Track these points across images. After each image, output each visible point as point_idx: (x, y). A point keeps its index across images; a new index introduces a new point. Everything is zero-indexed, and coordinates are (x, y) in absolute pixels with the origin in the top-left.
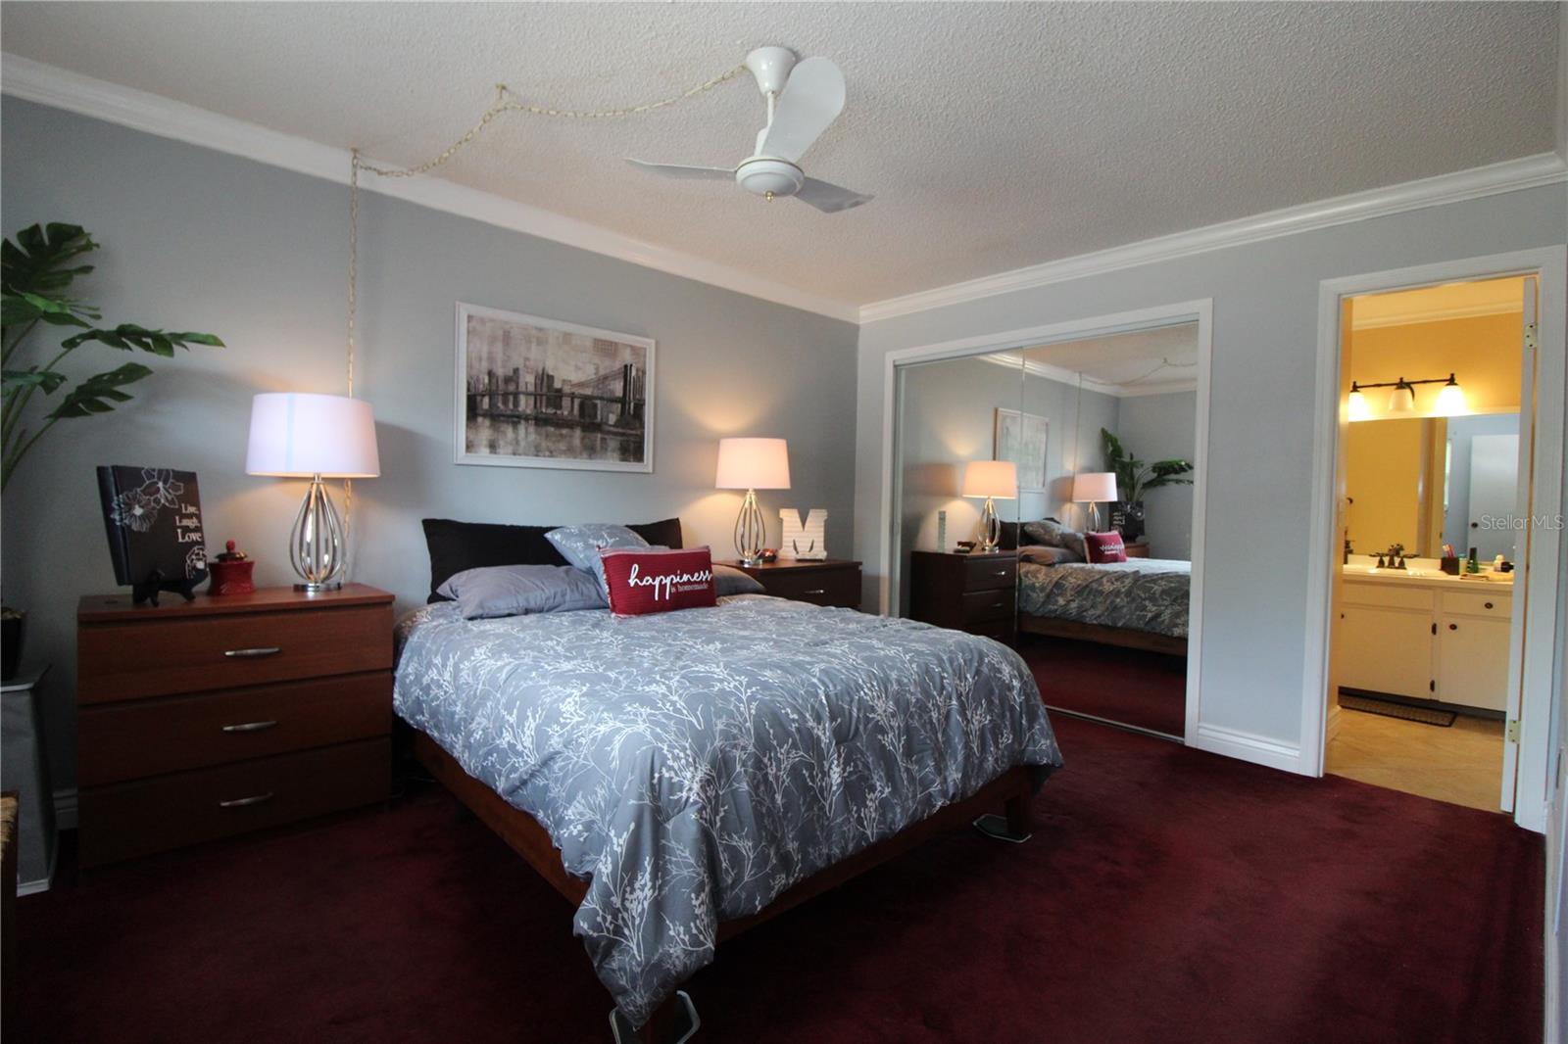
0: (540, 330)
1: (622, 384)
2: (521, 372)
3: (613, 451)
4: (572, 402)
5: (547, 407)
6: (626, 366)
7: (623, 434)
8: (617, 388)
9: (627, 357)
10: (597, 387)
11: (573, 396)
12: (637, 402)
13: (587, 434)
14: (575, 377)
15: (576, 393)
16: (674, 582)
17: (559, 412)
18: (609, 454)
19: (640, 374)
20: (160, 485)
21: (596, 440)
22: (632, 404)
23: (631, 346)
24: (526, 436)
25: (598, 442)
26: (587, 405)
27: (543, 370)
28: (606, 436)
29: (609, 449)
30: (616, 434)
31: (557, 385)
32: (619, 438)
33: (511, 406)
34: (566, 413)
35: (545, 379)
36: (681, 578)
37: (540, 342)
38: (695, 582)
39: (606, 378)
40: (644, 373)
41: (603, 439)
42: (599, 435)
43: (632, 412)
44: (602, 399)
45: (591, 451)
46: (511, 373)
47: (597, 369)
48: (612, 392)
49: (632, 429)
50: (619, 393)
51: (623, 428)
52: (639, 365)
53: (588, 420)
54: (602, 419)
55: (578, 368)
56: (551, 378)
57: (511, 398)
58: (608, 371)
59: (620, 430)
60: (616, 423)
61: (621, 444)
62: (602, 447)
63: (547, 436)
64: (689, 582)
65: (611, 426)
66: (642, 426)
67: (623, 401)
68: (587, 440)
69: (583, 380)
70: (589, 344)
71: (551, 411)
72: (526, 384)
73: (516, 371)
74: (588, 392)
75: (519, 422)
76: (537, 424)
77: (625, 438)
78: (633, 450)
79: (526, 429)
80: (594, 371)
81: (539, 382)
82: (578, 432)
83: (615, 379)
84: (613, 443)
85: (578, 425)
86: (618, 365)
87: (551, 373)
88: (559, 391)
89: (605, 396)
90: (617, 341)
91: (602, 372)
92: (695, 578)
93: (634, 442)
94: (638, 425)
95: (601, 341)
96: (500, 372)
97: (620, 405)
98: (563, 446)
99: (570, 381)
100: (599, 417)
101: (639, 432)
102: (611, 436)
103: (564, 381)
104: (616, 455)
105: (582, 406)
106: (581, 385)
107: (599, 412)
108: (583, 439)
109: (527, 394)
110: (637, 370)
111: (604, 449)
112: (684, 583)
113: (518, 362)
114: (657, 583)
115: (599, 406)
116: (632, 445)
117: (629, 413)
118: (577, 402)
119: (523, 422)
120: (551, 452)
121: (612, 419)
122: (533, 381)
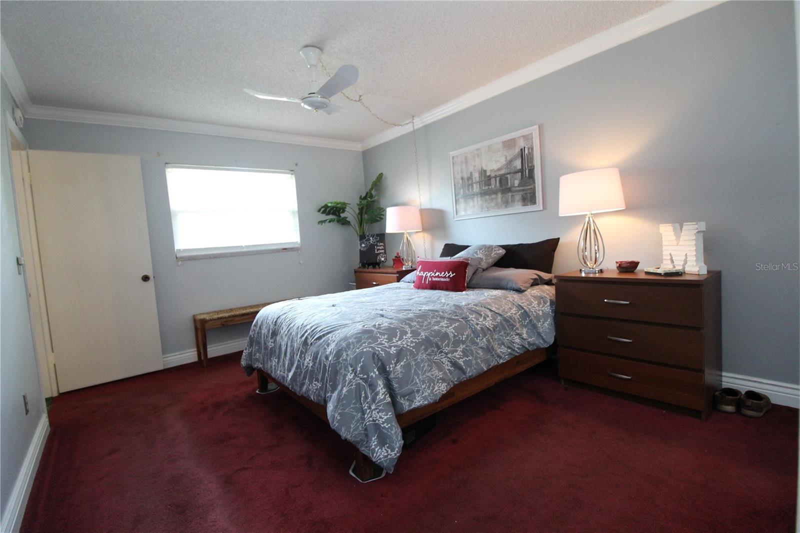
0: (478, 150)
1: (520, 161)
2: (473, 173)
3: (518, 201)
4: (496, 180)
5: (485, 186)
6: (522, 150)
7: (523, 190)
8: (518, 164)
9: (521, 144)
10: (507, 168)
11: (495, 177)
12: (529, 168)
13: (504, 195)
14: (495, 166)
15: (497, 174)
16: (432, 275)
17: (490, 187)
18: (516, 203)
19: (530, 150)
20: (371, 238)
21: (509, 197)
22: (527, 171)
23: (523, 136)
24: (477, 203)
25: (510, 198)
26: (503, 179)
27: (482, 168)
28: (514, 194)
29: (516, 200)
30: (519, 191)
31: (488, 174)
32: (521, 193)
33: (471, 190)
34: (493, 187)
35: (483, 172)
36: (435, 274)
37: (479, 156)
38: (441, 277)
39: (511, 161)
40: (532, 149)
41: (512, 196)
42: (510, 194)
43: (527, 175)
44: (510, 173)
45: (507, 204)
46: (469, 176)
47: (506, 158)
48: (515, 167)
49: (529, 186)
50: (519, 167)
51: (523, 186)
52: (529, 146)
53: (504, 187)
54: (511, 185)
55: (497, 161)
56: (485, 171)
57: (470, 187)
58: (512, 157)
59: (522, 188)
60: (519, 185)
61: (522, 196)
62: (512, 201)
63: (486, 200)
64: (438, 276)
65: (516, 187)
66: (534, 182)
67: (522, 171)
68: (504, 198)
69: (500, 166)
70: (500, 146)
71: (487, 188)
72: (476, 178)
73: (471, 173)
74: (503, 172)
75: (474, 197)
76: (481, 196)
77: (524, 192)
78: (529, 198)
79: (477, 199)
80: (504, 159)
81: (480, 175)
82: (500, 195)
83: (516, 159)
84: (518, 197)
85: (499, 191)
86: (517, 150)
87: (485, 169)
88: (489, 176)
89: (512, 171)
90: (514, 137)
91: (509, 159)
92: (441, 275)
93: (530, 193)
94: (531, 182)
95: (506, 141)
96: (465, 176)
97: (520, 173)
98: (493, 204)
99: (494, 170)
100: (509, 184)
101: (532, 187)
102: (517, 193)
103: (491, 170)
104: (520, 203)
105: (500, 181)
106: (499, 170)
107: (509, 181)
108: (502, 198)
109: (476, 183)
110: (529, 149)
111: (513, 201)
112: (435, 277)
113: (471, 169)
114: (424, 275)
115: (509, 178)
116: (529, 195)
117: (526, 177)
118: (498, 179)
119: (476, 196)
120: (488, 208)
121: (517, 183)
122: (478, 176)
